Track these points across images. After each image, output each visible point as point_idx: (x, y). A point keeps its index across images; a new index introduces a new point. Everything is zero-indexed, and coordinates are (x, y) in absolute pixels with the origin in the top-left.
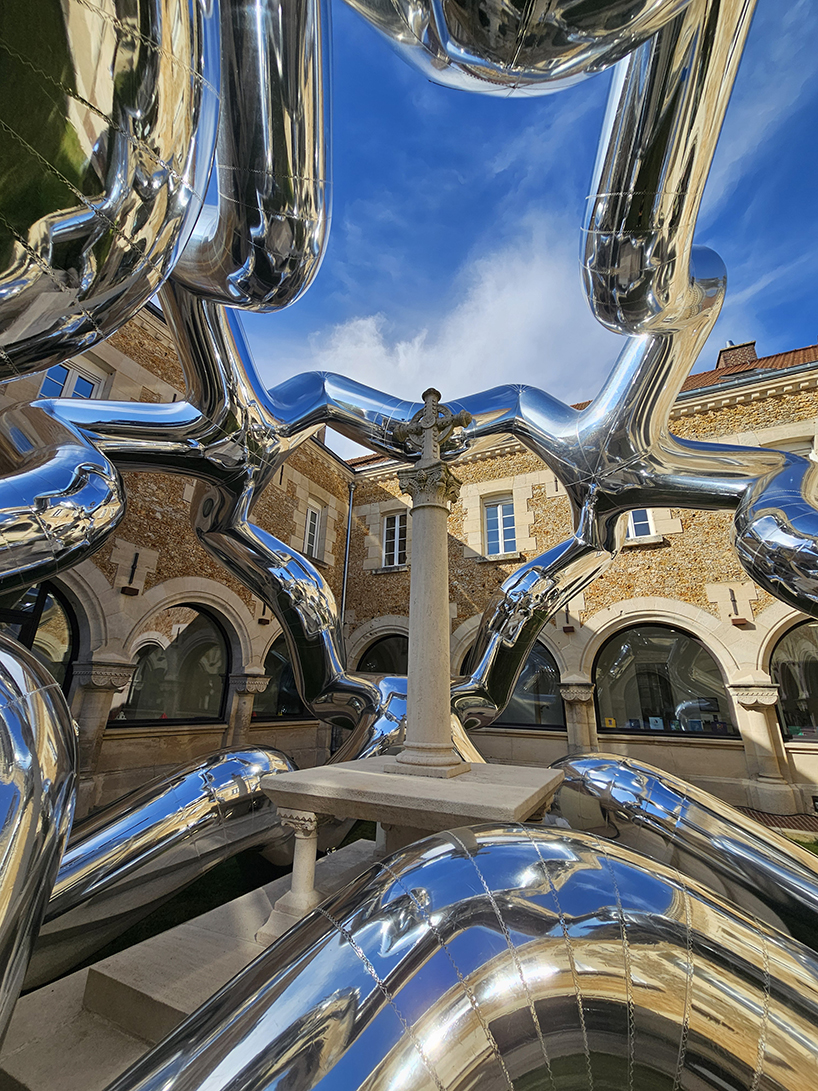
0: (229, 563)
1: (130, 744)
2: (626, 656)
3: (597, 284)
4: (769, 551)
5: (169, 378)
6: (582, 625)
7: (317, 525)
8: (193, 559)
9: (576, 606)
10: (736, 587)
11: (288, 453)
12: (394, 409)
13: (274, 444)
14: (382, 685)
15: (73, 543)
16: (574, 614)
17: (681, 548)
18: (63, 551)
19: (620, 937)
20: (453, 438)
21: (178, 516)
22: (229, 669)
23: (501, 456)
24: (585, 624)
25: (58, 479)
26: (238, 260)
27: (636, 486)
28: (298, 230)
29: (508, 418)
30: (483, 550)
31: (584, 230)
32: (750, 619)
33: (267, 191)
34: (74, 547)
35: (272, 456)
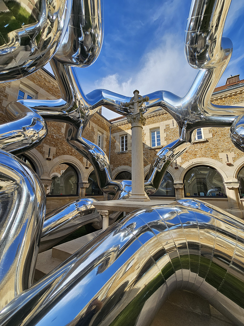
0: (77, 149)
1: (53, 201)
2: (193, 177)
3: (190, 51)
4: (241, 137)
5: (54, 95)
6: (180, 166)
7: (101, 139)
8: (66, 150)
9: (179, 160)
10: (229, 154)
11: (93, 115)
12: (124, 99)
13: (88, 112)
14: (123, 183)
15: (34, 141)
16: (178, 163)
17: (212, 142)
18: (31, 143)
19: (197, 228)
20: (142, 108)
21: (61, 137)
22: (78, 181)
23: (156, 116)
24: (182, 166)
25: (28, 122)
26: (75, 50)
27: (200, 121)
28: (93, 37)
29: (159, 101)
30: (151, 145)
31: (186, 31)
32: (232, 163)
33: (83, 25)
34: (34, 142)
35: (87, 116)
